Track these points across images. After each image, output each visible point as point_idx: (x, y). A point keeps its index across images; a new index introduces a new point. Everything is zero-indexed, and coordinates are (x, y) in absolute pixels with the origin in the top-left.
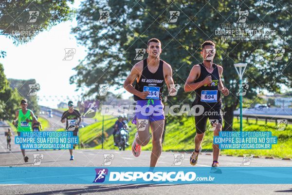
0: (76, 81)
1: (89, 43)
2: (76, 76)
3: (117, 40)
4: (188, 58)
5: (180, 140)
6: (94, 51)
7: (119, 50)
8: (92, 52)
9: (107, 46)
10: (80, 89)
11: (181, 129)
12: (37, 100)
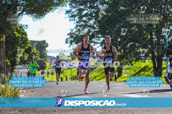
0: (69, 42)
1: (77, 19)
2: (69, 38)
3: (93, 17)
4: (135, 27)
5: (131, 75)
6: (80, 24)
7: (95, 22)
8: (78, 24)
9: (87, 20)
10: (72, 46)
11: (132, 68)
12: (47, 53)
